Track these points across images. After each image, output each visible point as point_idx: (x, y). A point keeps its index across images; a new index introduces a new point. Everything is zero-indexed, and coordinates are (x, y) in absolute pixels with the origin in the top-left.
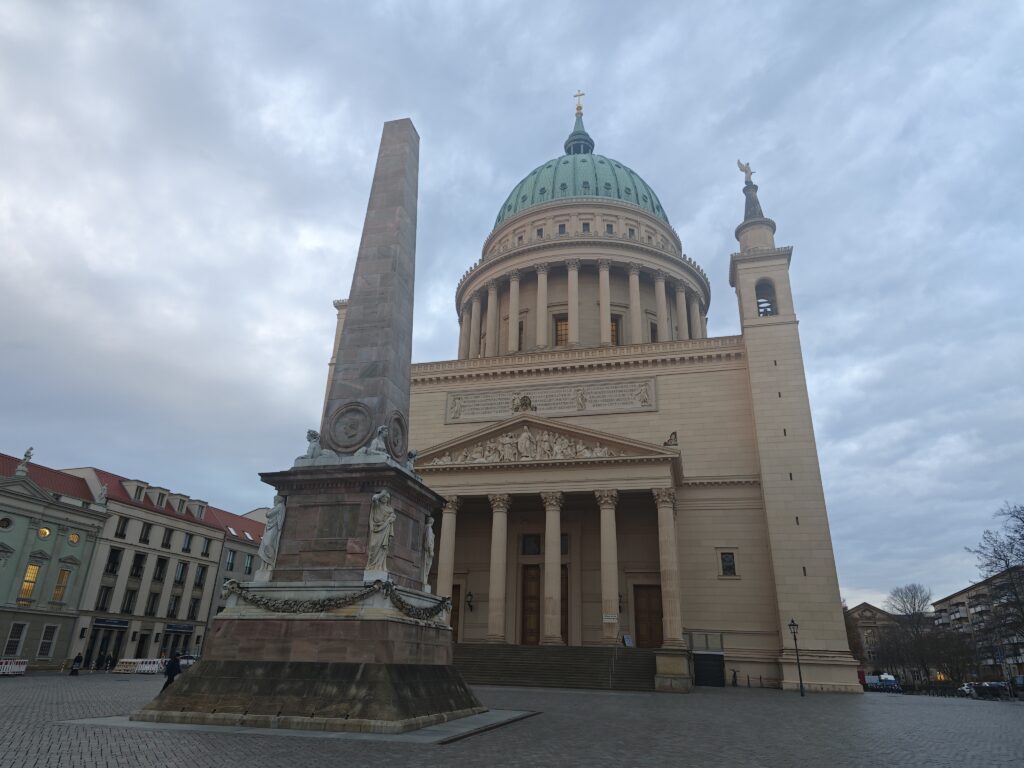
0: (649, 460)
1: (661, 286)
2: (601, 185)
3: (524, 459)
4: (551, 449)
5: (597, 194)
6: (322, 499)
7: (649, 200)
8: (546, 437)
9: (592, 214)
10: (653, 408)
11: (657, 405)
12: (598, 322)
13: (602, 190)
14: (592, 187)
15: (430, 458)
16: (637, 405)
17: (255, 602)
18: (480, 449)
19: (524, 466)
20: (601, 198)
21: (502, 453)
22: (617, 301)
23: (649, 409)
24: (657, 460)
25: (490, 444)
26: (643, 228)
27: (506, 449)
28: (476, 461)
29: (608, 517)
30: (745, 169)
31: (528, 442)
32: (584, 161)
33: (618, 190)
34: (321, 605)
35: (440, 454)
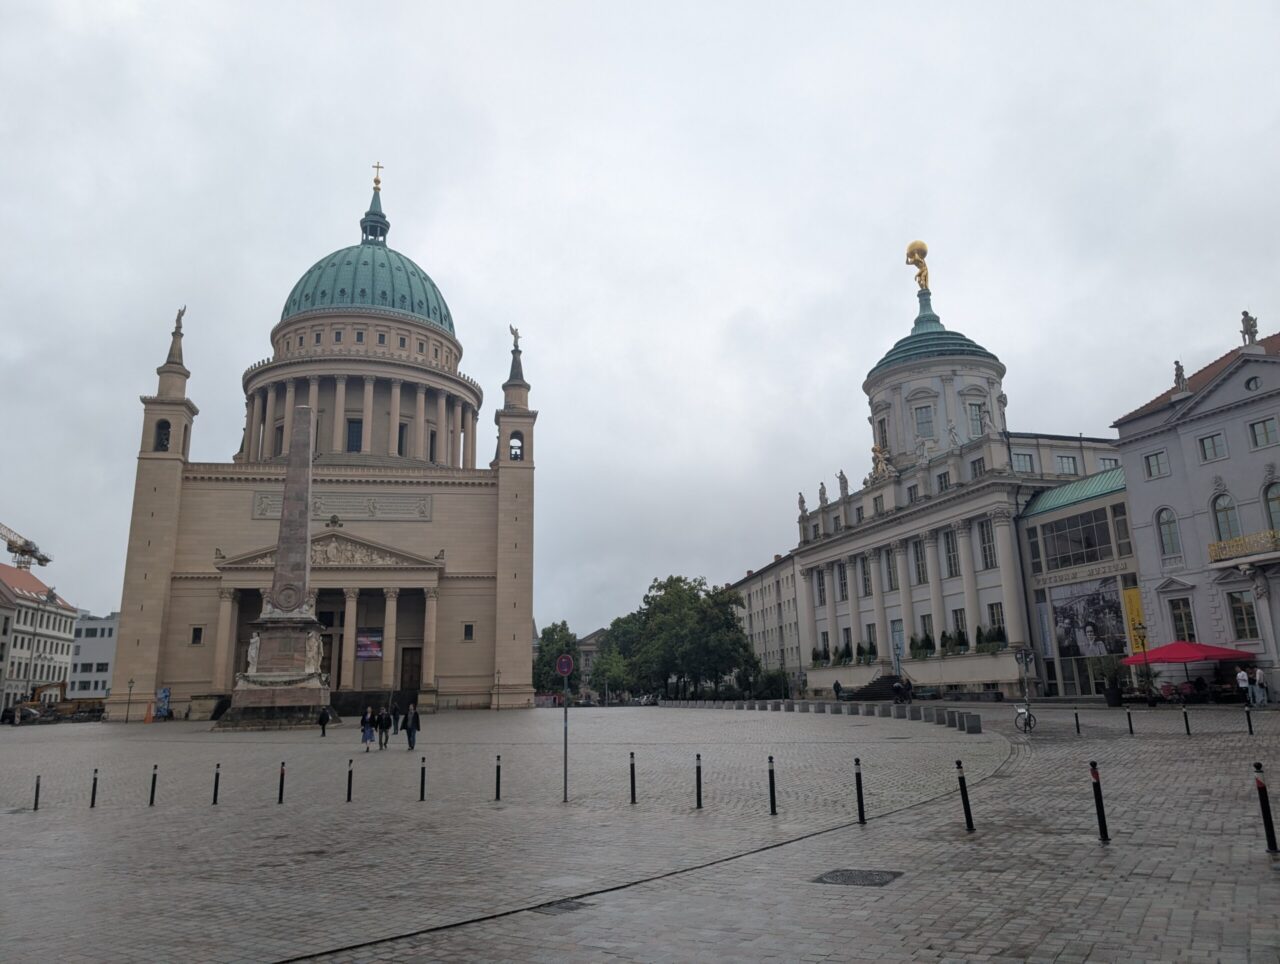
0: (424, 569)
1: (442, 402)
2: (398, 297)
3: (331, 563)
4: (353, 556)
5: (393, 306)
6: (279, 634)
7: (438, 313)
8: (349, 548)
9: (388, 327)
10: (428, 519)
11: (431, 517)
12: (389, 429)
13: (398, 302)
14: (389, 298)
16: (416, 516)
17: (254, 682)
19: (331, 568)
20: (398, 311)
21: (315, 557)
22: (405, 412)
23: (426, 519)
24: (429, 569)
26: (431, 342)
27: (319, 555)
29: (391, 607)
30: (514, 332)
31: (335, 550)
33: (412, 303)
34: (289, 683)
35: (264, 556)
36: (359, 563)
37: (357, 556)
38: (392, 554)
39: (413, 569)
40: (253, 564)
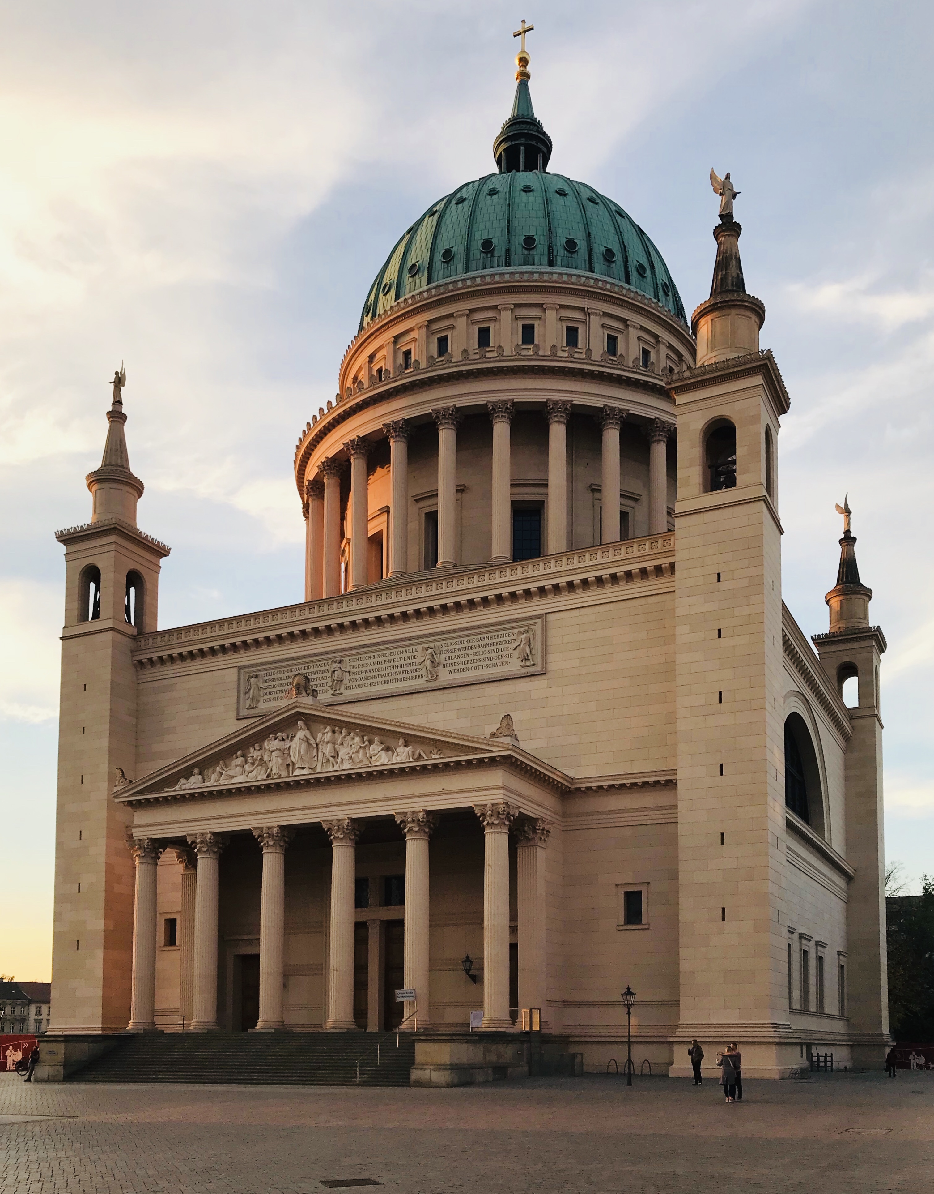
0: (469, 762)
3: (297, 773)
4: (336, 756)
11: (544, 663)
15: (172, 780)
18: (240, 761)
19: (297, 782)
21: (270, 765)
22: (521, 476)
24: (481, 760)
25: (254, 753)
27: (273, 757)
28: (234, 781)
31: (304, 746)
32: (527, 190)
35: (187, 773)
36: (347, 765)
37: (343, 752)
38: (408, 740)
39: (447, 765)
40: (169, 792)
